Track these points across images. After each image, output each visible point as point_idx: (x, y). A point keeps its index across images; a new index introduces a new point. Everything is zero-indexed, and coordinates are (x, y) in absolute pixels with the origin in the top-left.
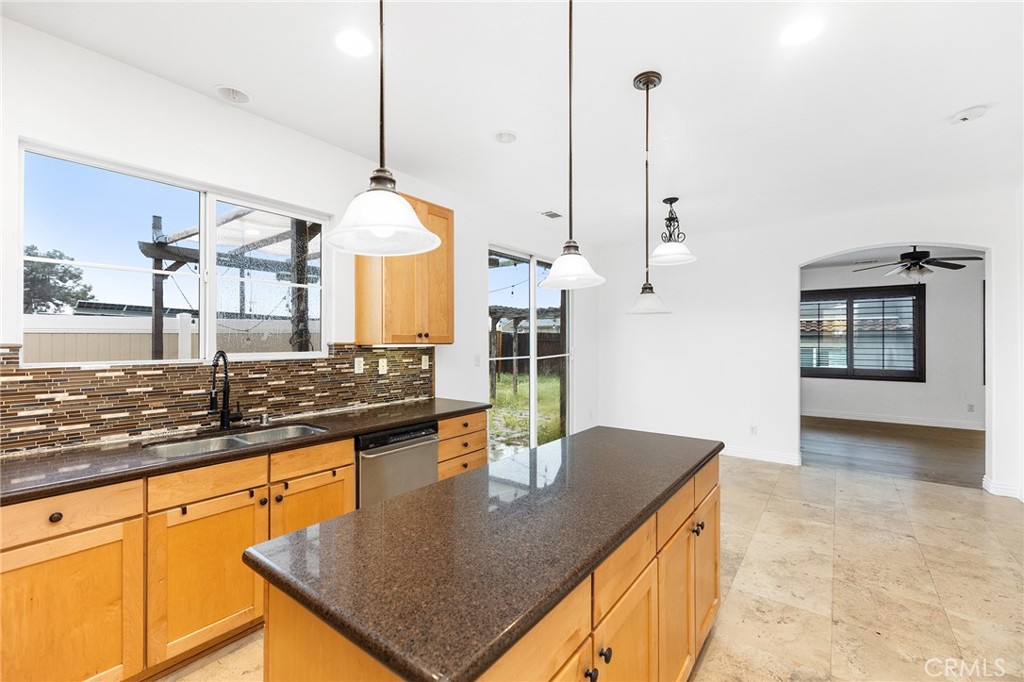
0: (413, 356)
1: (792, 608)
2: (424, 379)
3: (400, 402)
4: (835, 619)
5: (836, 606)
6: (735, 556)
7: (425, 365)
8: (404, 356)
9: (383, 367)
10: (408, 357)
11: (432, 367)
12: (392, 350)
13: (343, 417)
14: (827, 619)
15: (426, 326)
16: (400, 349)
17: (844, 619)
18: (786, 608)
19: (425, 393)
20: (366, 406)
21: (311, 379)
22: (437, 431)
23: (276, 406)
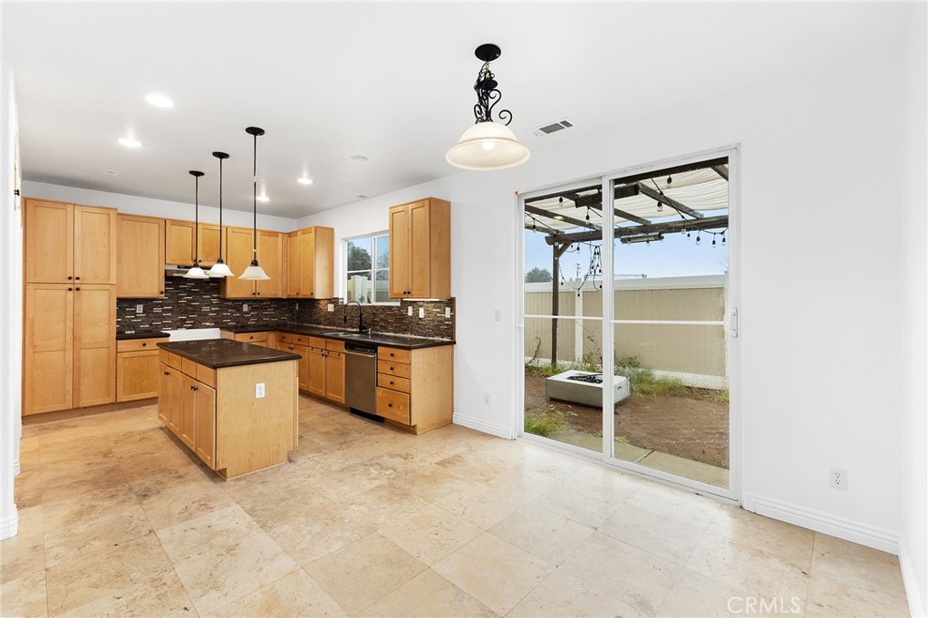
0: (440, 308)
1: (186, 519)
2: (447, 325)
3: (431, 338)
4: (152, 534)
5: (157, 543)
6: (269, 524)
7: (448, 315)
8: (434, 307)
10: (437, 308)
11: (453, 318)
12: (427, 302)
13: (404, 338)
14: (158, 529)
15: (410, 287)
16: (432, 302)
17: (146, 538)
18: (190, 516)
19: (448, 336)
20: (413, 336)
21: (392, 315)
22: (376, 351)
23: (381, 327)
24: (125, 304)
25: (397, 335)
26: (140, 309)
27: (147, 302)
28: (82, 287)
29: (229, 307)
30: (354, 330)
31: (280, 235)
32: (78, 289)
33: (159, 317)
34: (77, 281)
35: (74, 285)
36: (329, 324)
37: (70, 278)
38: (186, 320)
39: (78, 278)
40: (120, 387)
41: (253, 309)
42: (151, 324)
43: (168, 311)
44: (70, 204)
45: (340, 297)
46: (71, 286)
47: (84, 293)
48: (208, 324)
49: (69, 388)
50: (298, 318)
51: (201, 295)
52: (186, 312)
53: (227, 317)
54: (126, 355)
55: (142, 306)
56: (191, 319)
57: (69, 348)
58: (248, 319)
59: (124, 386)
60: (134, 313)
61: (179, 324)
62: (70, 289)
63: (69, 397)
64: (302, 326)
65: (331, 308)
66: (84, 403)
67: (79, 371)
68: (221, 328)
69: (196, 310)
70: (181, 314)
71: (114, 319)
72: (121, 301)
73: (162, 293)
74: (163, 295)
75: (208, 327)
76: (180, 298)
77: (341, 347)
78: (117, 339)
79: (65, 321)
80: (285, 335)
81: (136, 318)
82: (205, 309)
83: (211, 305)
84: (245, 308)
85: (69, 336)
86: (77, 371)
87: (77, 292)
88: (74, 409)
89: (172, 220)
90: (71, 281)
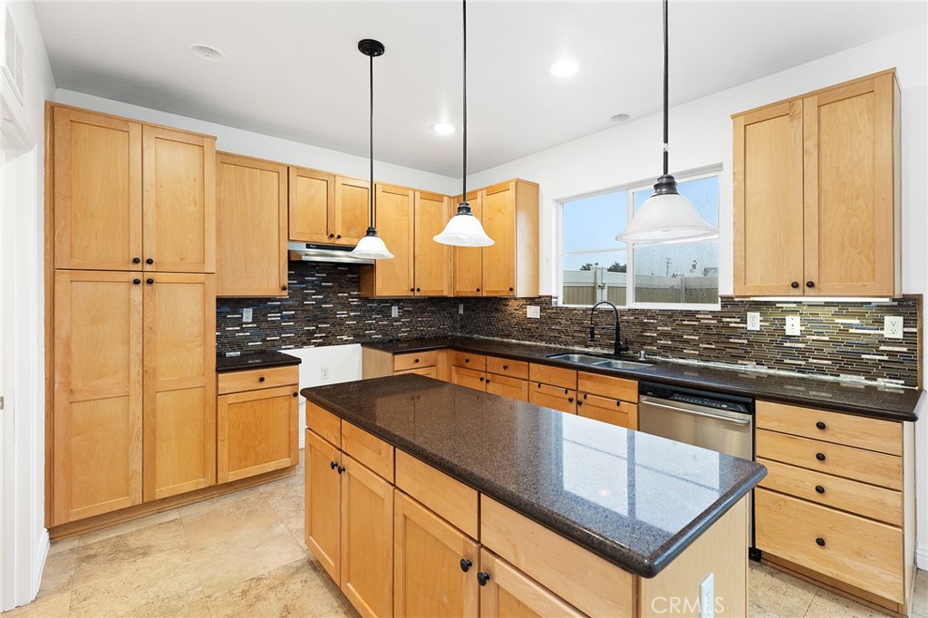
0: (862, 316)
2: (892, 353)
7: (892, 331)
9: (793, 326)
16: (829, 304)
19: (896, 377)
20: (764, 370)
21: (695, 329)
22: (751, 410)
23: (664, 348)
24: (227, 306)
25: (711, 364)
26: (248, 315)
27: (259, 304)
28: (157, 277)
29: (372, 310)
30: (599, 350)
31: (445, 199)
32: (150, 282)
33: (277, 328)
34: (148, 267)
35: (143, 273)
36: (531, 337)
37: (136, 261)
38: (314, 332)
39: (150, 262)
40: (223, 456)
41: (404, 314)
42: (264, 340)
43: (290, 318)
44: (136, 122)
45: (553, 295)
46: (139, 276)
47: (161, 290)
48: (345, 338)
49: (136, 465)
50: (463, 327)
51: (335, 293)
52: (315, 320)
53: (370, 327)
54: (231, 399)
55: (251, 310)
56: (321, 330)
57: (136, 390)
58: (398, 329)
59: (229, 452)
60: (239, 322)
61: (304, 338)
62: (136, 282)
63: (136, 483)
64: (471, 339)
65: (533, 312)
66: (162, 491)
67: (154, 431)
68: (363, 344)
69: (327, 316)
70: (308, 322)
71: (213, 334)
72: (221, 302)
73: (284, 289)
74: (286, 293)
75: (345, 342)
76: (306, 297)
77: (629, 390)
78: (218, 371)
79: (128, 342)
80: (468, 356)
81: (243, 330)
82: (342, 314)
83: (348, 307)
84: (395, 312)
85: (136, 370)
86: (149, 431)
87: (148, 287)
88: (145, 505)
89: (298, 168)
90: (139, 267)
